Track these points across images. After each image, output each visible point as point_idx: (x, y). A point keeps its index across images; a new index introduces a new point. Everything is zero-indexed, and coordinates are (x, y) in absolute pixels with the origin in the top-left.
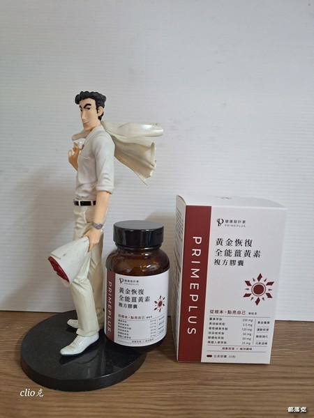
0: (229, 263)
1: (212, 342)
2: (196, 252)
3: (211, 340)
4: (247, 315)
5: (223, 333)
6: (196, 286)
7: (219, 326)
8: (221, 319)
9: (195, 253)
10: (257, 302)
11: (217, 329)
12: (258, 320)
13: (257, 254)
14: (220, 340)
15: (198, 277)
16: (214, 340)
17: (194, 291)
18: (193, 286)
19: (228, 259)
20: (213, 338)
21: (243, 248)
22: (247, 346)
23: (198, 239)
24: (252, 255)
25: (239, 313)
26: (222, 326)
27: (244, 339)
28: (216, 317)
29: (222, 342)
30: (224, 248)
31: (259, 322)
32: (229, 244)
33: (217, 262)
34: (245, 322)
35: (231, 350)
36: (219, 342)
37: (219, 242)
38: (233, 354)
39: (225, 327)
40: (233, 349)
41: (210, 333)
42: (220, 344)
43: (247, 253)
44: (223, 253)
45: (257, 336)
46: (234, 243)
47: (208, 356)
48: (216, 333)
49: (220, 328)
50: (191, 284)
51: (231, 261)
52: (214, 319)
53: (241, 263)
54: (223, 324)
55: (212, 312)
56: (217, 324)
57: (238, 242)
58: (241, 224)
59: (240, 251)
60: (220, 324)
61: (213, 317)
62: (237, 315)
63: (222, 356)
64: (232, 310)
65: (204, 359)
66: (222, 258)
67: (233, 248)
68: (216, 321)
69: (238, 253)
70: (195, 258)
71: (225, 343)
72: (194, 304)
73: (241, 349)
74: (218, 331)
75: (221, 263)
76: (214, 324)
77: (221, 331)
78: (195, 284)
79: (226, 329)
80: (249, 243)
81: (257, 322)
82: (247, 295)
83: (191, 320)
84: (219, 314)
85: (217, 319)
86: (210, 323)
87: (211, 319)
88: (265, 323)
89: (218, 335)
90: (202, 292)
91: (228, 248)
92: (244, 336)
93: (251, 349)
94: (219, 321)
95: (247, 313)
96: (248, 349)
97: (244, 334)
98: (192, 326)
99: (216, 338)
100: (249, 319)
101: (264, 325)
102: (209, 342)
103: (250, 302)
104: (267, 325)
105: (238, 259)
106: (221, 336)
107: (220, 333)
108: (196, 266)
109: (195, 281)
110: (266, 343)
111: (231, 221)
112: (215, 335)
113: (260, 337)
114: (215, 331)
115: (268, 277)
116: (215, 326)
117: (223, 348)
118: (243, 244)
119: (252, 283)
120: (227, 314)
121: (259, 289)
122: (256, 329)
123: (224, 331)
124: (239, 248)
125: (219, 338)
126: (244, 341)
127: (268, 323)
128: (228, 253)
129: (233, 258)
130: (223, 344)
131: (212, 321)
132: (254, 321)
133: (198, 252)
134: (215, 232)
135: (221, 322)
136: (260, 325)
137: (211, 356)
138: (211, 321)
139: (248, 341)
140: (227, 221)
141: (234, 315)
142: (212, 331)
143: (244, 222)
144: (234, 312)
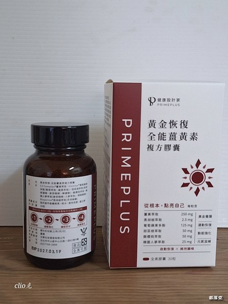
0: (163, 148)
1: (149, 242)
2: (127, 137)
3: (147, 239)
4: (186, 208)
5: (160, 231)
6: (128, 176)
7: (155, 223)
8: (157, 214)
9: (125, 139)
10: (197, 192)
11: (153, 225)
12: (199, 213)
13: (194, 137)
14: (158, 239)
15: (129, 166)
16: (150, 239)
18: (124, 176)
19: (163, 143)
20: (149, 236)
21: (178, 131)
22: (187, 245)
23: (128, 122)
24: (188, 137)
25: (177, 205)
26: (158, 223)
27: (184, 236)
28: (151, 212)
29: (160, 242)
30: (157, 130)
31: (200, 216)
32: (162, 126)
33: (150, 147)
34: (184, 217)
35: (171, 251)
36: (156, 242)
37: (152, 124)
38: (172, 255)
39: (161, 223)
40: (173, 249)
41: (145, 231)
42: (157, 244)
43: (183, 136)
44: (157, 137)
45: (199, 233)
46: (168, 125)
48: (153, 231)
49: (157, 225)
50: (122, 175)
51: (166, 146)
52: (149, 214)
53: (177, 148)
54: (160, 220)
55: (146, 206)
56: (153, 220)
57: (173, 123)
60: (157, 220)
61: (148, 212)
62: (175, 208)
64: (169, 203)
66: (156, 142)
67: (168, 131)
68: (151, 217)
69: (173, 136)
70: (126, 144)
71: (163, 242)
73: (182, 249)
75: (155, 148)
76: (149, 220)
77: (158, 228)
78: (126, 175)
79: (163, 225)
80: (184, 124)
81: (198, 216)
82: (185, 185)
83: (124, 216)
84: (155, 208)
85: (153, 214)
87: (146, 214)
88: (207, 216)
89: (154, 234)
91: (162, 131)
92: (184, 233)
93: (193, 249)
94: (155, 217)
95: (186, 206)
96: (189, 249)
97: (184, 231)
99: (152, 236)
100: (188, 212)
101: (206, 219)
102: (145, 242)
103: (188, 193)
104: (209, 219)
105: (173, 143)
106: (158, 234)
107: (156, 231)
109: (126, 170)
110: (210, 241)
112: (151, 234)
113: (203, 233)
114: (151, 228)
116: (151, 223)
117: (161, 249)
118: (178, 125)
119: (190, 170)
120: (163, 208)
121: (198, 178)
122: (197, 225)
123: (161, 228)
124: (174, 130)
125: (156, 236)
126: (184, 239)
127: (211, 216)
128: (162, 137)
129: (168, 142)
130: (161, 244)
131: (147, 217)
132: (194, 215)
133: (128, 137)
135: (158, 217)
136: (201, 219)
138: (146, 217)
139: (189, 239)
140: (159, 100)
141: (171, 209)
142: (147, 228)
143: (178, 100)
144: (172, 205)
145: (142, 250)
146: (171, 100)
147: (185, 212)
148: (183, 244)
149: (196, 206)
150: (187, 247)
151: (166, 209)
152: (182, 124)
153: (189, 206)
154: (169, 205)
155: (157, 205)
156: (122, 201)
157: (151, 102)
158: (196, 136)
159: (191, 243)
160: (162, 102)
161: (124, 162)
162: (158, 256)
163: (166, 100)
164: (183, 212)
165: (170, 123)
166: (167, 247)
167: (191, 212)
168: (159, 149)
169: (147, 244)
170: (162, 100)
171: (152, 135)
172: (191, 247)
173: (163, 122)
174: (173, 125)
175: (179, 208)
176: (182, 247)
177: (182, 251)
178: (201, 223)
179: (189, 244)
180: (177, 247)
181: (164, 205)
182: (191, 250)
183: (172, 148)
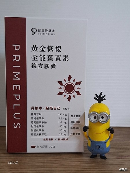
0: (43, 66)
1: (35, 134)
2: (16, 58)
3: (33, 132)
4: (62, 110)
5: (43, 126)
6: (18, 87)
7: (39, 120)
8: (40, 114)
9: (15, 59)
10: (69, 99)
11: (37, 122)
12: (71, 114)
13: (66, 58)
14: (41, 132)
15: (19, 79)
16: (36, 132)
17: (17, 91)
18: (15, 87)
20: (35, 130)
21: (54, 54)
22: (63, 137)
23: (16, 47)
24: (62, 59)
25: (55, 108)
26: (41, 120)
27: (61, 130)
28: (36, 113)
29: (43, 134)
30: (38, 53)
31: (72, 116)
32: (42, 50)
33: (34, 66)
34: (61, 116)
35: (51, 141)
36: (40, 134)
37: (35, 48)
38: (52, 144)
39: (44, 121)
40: (52, 139)
41: (32, 126)
42: (41, 136)
43: (58, 58)
44: (38, 58)
46: (46, 50)
47: (32, 147)
48: (38, 126)
49: (41, 122)
50: (14, 85)
52: (35, 114)
53: (53, 66)
54: (43, 118)
55: (32, 108)
56: (38, 118)
57: (50, 48)
58: (51, 32)
59: (52, 56)
60: (40, 118)
61: (34, 113)
62: (53, 110)
63: (44, 147)
64: (49, 106)
65: (29, 150)
66: (38, 62)
67: (46, 53)
68: (36, 116)
69: (50, 58)
70: (16, 63)
71: (45, 134)
72: (17, 102)
73: (59, 139)
74: (39, 124)
75: (38, 66)
76: (35, 118)
77: (41, 124)
78: (17, 86)
79: (45, 122)
80: (59, 49)
81: (70, 116)
82: (60, 93)
83: (16, 116)
84: (39, 110)
85: (37, 114)
86: (32, 118)
87: (32, 114)
89: (39, 128)
90: (23, 92)
91: (42, 53)
92: (61, 128)
93: (67, 139)
94: (39, 116)
96: (64, 139)
97: (61, 126)
98: (17, 121)
99: (37, 130)
100: (63, 113)
102: (32, 134)
105: (51, 63)
106: (41, 128)
107: (40, 126)
108: (17, 70)
109: (17, 82)
111: (43, 30)
112: (36, 128)
115: (76, 78)
116: (36, 120)
117: (44, 140)
118: (54, 50)
119: (64, 83)
120: (45, 110)
121: (69, 88)
122: (70, 122)
123: (44, 124)
124: (51, 53)
125: (40, 130)
128: (42, 58)
129: (47, 62)
130: (44, 136)
131: (34, 116)
132: (67, 115)
133: (17, 58)
134: (31, 40)
135: (41, 117)
136: (73, 118)
137: (34, 147)
138: (32, 116)
139: (64, 133)
140: (39, 30)
142: (33, 124)
143: (53, 31)
144: (51, 108)
145: (30, 140)
146: (48, 31)
147: (61, 113)
148: (60, 136)
149: (69, 108)
150: (63, 138)
151: (47, 110)
152: (57, 48)
153: (64, 109)
154: (49, 108)
155: (40, 108)
156: (14, 105)
157: (33, 32)
158: (68, 58)
159: (66, 135)
160: (41, 32)
161: (15, 76)
162: (42, 144)
163: (45, 31)
164: (60, 113)
165: (48, 48)
166: (48, 138)
167: (65, 113)
168: (41, 67)
169: (33, 136)
170: (41, 31)
171: (35, 56)
172: (66, 138)
173: (43, 47)
174: (50, 49)
175: (57, 110)
176: (59, 138)
177: (59, 141)
178: (73, 121)
179: (64, 136)
180: (56, 138)
181: (45, 108)
182: (66, 141)
183: (50, 66)
